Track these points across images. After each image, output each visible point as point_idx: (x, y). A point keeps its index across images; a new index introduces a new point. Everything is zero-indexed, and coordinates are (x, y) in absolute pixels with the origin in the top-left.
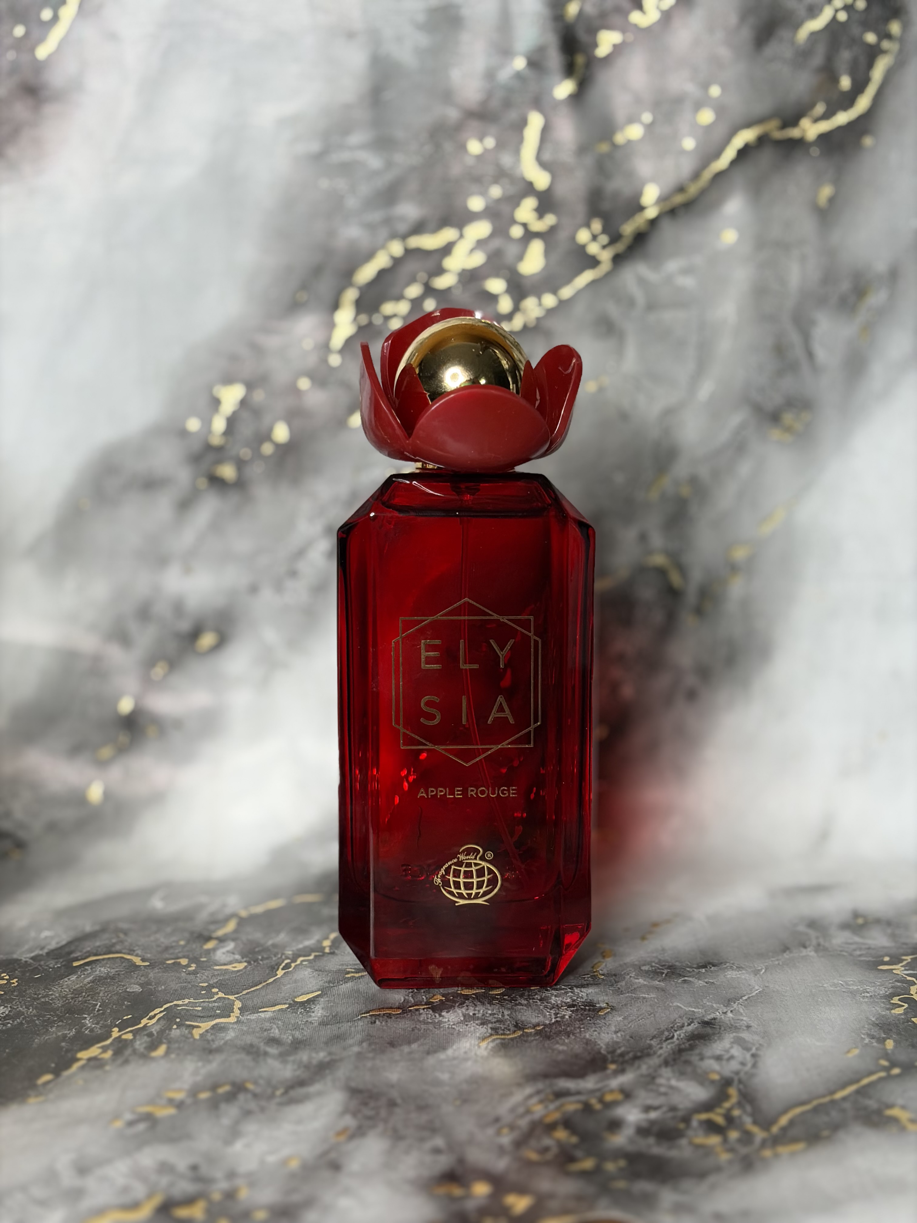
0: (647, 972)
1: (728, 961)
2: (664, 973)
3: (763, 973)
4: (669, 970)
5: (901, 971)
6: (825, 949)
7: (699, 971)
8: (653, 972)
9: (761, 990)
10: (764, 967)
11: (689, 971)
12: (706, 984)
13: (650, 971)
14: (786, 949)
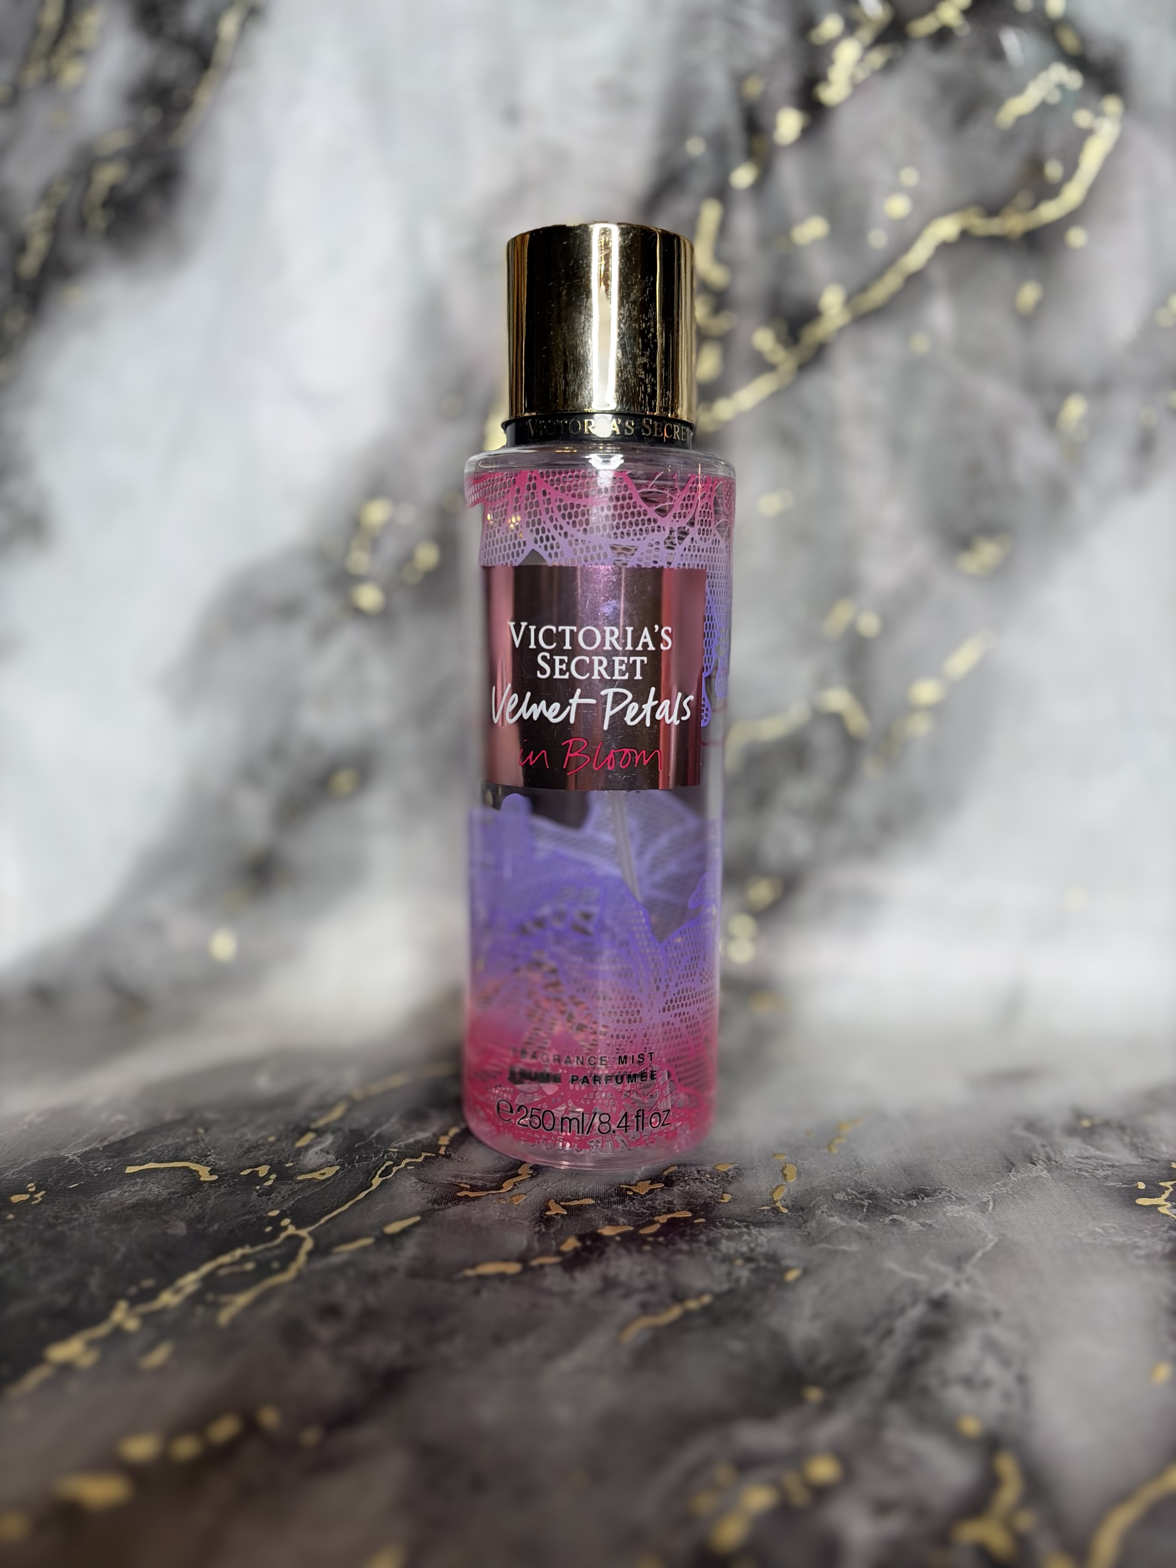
0: (843, 1203)
1: (943, 1187)
2: (864, 1206)
3: (992, 1210)
4: (870, 1201)
5: (1167, 1208)
6: (1059, 1167)
7: (909, 1204)
8: (850, 1204)
9: (996, 1240)
10: (990, 1198)
11: (895, 1203)
12: (921, 1228)
13: (845, 1201)
14: (1010, 1166)
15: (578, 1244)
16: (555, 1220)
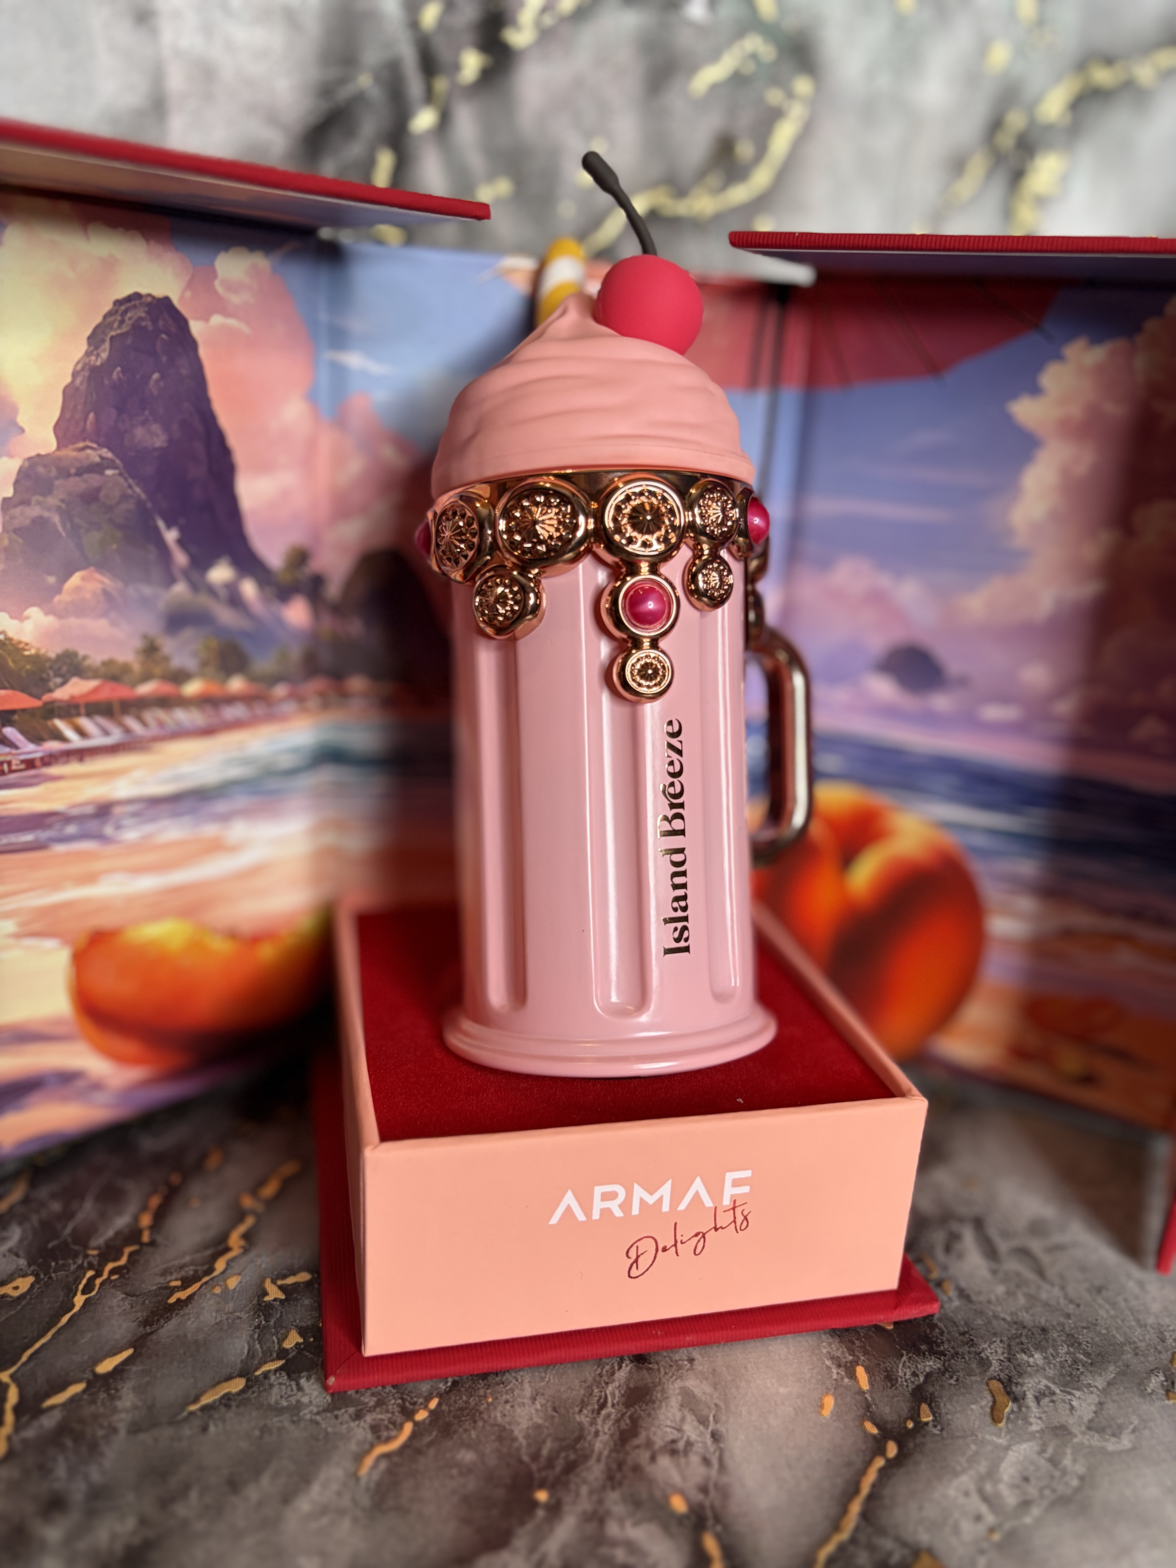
15: (301, 1340)
16: (274, 1306)
